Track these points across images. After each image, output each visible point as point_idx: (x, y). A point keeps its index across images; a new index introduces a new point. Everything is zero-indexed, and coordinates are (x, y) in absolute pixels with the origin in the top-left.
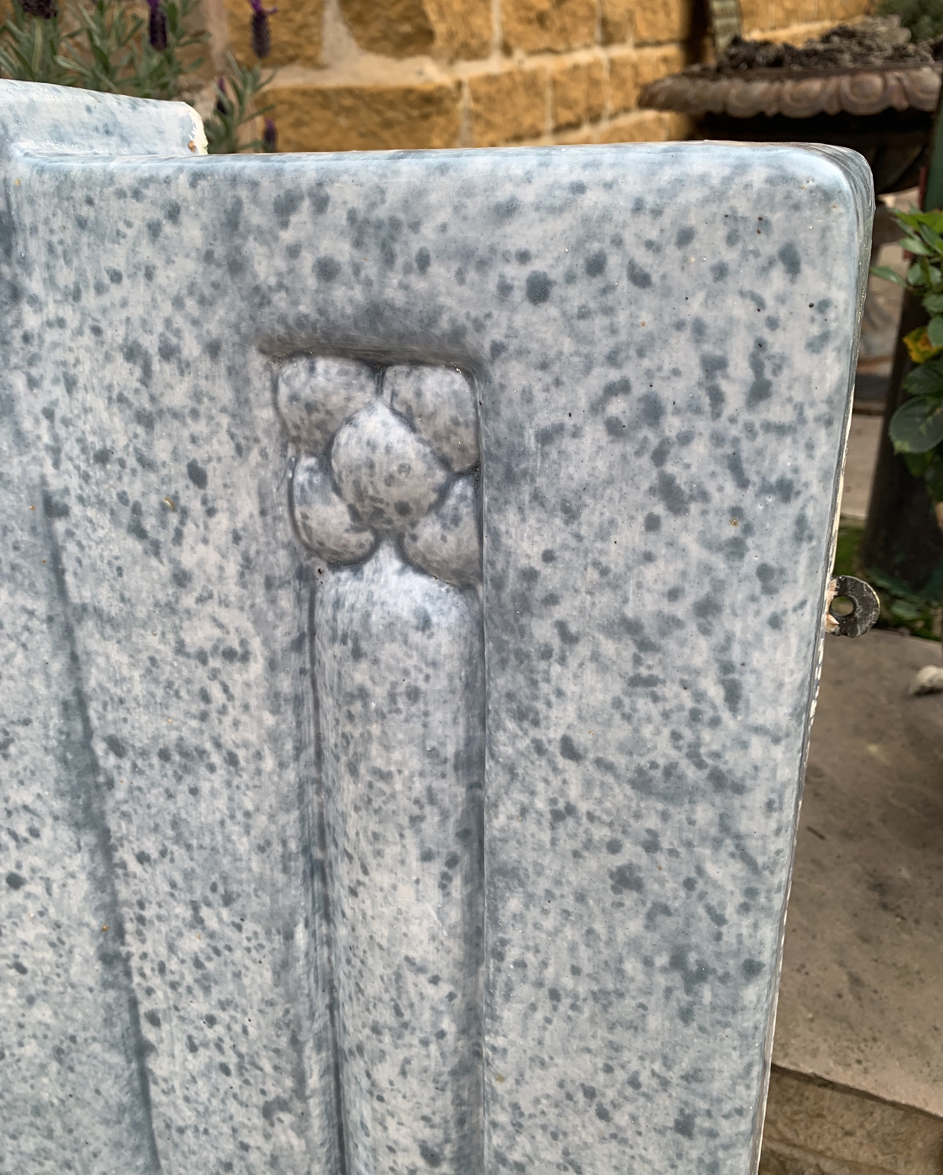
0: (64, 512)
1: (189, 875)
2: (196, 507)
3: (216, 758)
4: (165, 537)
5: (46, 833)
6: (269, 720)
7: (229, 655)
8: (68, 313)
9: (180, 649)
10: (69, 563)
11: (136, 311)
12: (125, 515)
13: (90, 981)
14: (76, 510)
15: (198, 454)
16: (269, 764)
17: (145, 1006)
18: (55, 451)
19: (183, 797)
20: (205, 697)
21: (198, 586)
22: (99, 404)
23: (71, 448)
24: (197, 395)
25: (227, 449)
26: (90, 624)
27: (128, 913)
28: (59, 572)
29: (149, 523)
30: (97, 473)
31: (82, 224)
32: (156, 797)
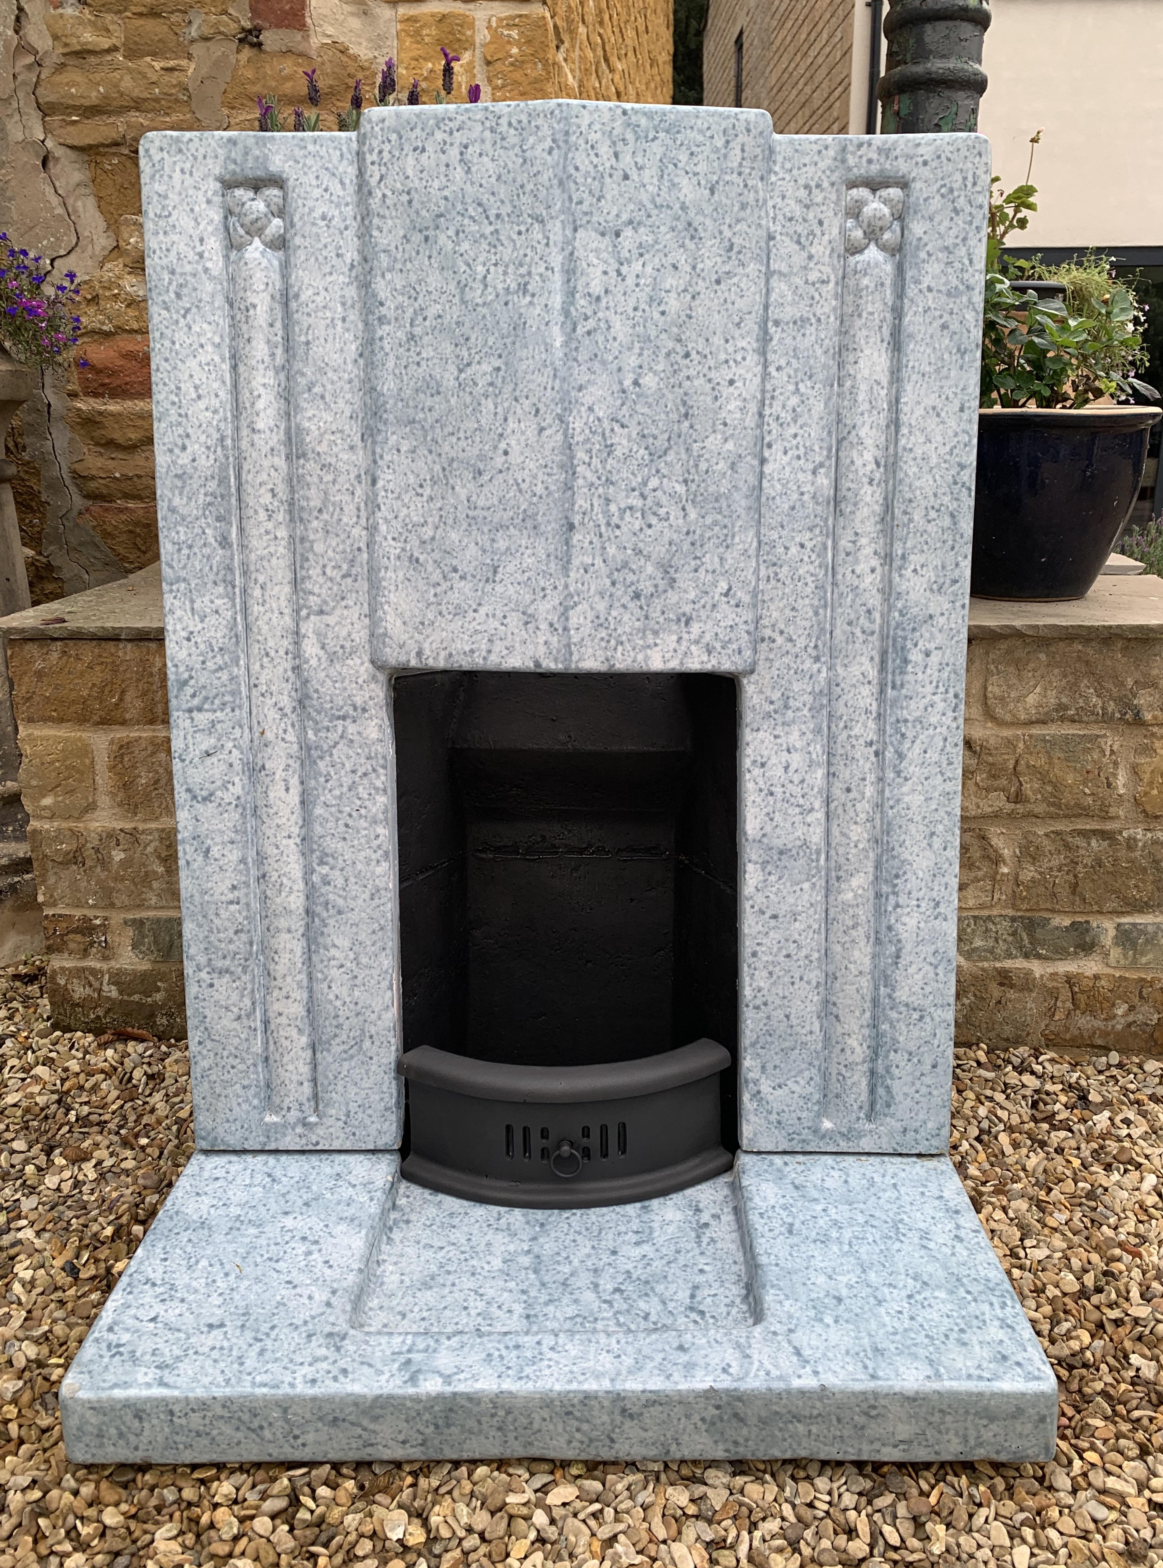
0: (774, 238)
1: (796, 370)
2: (819, 233)
3: (813, 321)
4: (807, 244)
5: (749, 358)
6: (834, 303)
7: (823, 282)
8: (788, 177)
9: (806, 282)
10: (772, 256)
11: (810, 175)
12: (795, 238)
13: (753, 425)
14: (778, 237)
15: (822, 216)
16: (832, 319)
17: (767, 439)
18: (774, 219)
19: (799, 338)
20: (813, 298)
21: (815, 260)
22: (792, 203)
23: (780, 217)
24: (825, 198)
25: (832, 214)
26: (776, 277)
27: (768, 395)
28: (769, 259)
29: (803, 240)
30: (788, 224)
31: (797, 151)
32: (788, 341)
